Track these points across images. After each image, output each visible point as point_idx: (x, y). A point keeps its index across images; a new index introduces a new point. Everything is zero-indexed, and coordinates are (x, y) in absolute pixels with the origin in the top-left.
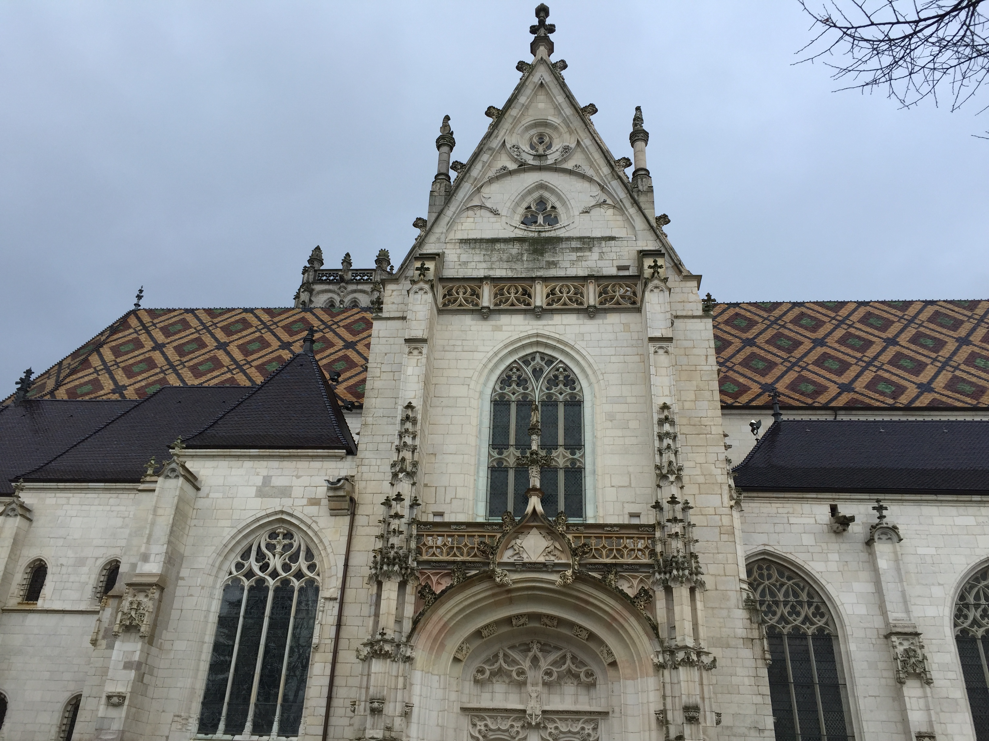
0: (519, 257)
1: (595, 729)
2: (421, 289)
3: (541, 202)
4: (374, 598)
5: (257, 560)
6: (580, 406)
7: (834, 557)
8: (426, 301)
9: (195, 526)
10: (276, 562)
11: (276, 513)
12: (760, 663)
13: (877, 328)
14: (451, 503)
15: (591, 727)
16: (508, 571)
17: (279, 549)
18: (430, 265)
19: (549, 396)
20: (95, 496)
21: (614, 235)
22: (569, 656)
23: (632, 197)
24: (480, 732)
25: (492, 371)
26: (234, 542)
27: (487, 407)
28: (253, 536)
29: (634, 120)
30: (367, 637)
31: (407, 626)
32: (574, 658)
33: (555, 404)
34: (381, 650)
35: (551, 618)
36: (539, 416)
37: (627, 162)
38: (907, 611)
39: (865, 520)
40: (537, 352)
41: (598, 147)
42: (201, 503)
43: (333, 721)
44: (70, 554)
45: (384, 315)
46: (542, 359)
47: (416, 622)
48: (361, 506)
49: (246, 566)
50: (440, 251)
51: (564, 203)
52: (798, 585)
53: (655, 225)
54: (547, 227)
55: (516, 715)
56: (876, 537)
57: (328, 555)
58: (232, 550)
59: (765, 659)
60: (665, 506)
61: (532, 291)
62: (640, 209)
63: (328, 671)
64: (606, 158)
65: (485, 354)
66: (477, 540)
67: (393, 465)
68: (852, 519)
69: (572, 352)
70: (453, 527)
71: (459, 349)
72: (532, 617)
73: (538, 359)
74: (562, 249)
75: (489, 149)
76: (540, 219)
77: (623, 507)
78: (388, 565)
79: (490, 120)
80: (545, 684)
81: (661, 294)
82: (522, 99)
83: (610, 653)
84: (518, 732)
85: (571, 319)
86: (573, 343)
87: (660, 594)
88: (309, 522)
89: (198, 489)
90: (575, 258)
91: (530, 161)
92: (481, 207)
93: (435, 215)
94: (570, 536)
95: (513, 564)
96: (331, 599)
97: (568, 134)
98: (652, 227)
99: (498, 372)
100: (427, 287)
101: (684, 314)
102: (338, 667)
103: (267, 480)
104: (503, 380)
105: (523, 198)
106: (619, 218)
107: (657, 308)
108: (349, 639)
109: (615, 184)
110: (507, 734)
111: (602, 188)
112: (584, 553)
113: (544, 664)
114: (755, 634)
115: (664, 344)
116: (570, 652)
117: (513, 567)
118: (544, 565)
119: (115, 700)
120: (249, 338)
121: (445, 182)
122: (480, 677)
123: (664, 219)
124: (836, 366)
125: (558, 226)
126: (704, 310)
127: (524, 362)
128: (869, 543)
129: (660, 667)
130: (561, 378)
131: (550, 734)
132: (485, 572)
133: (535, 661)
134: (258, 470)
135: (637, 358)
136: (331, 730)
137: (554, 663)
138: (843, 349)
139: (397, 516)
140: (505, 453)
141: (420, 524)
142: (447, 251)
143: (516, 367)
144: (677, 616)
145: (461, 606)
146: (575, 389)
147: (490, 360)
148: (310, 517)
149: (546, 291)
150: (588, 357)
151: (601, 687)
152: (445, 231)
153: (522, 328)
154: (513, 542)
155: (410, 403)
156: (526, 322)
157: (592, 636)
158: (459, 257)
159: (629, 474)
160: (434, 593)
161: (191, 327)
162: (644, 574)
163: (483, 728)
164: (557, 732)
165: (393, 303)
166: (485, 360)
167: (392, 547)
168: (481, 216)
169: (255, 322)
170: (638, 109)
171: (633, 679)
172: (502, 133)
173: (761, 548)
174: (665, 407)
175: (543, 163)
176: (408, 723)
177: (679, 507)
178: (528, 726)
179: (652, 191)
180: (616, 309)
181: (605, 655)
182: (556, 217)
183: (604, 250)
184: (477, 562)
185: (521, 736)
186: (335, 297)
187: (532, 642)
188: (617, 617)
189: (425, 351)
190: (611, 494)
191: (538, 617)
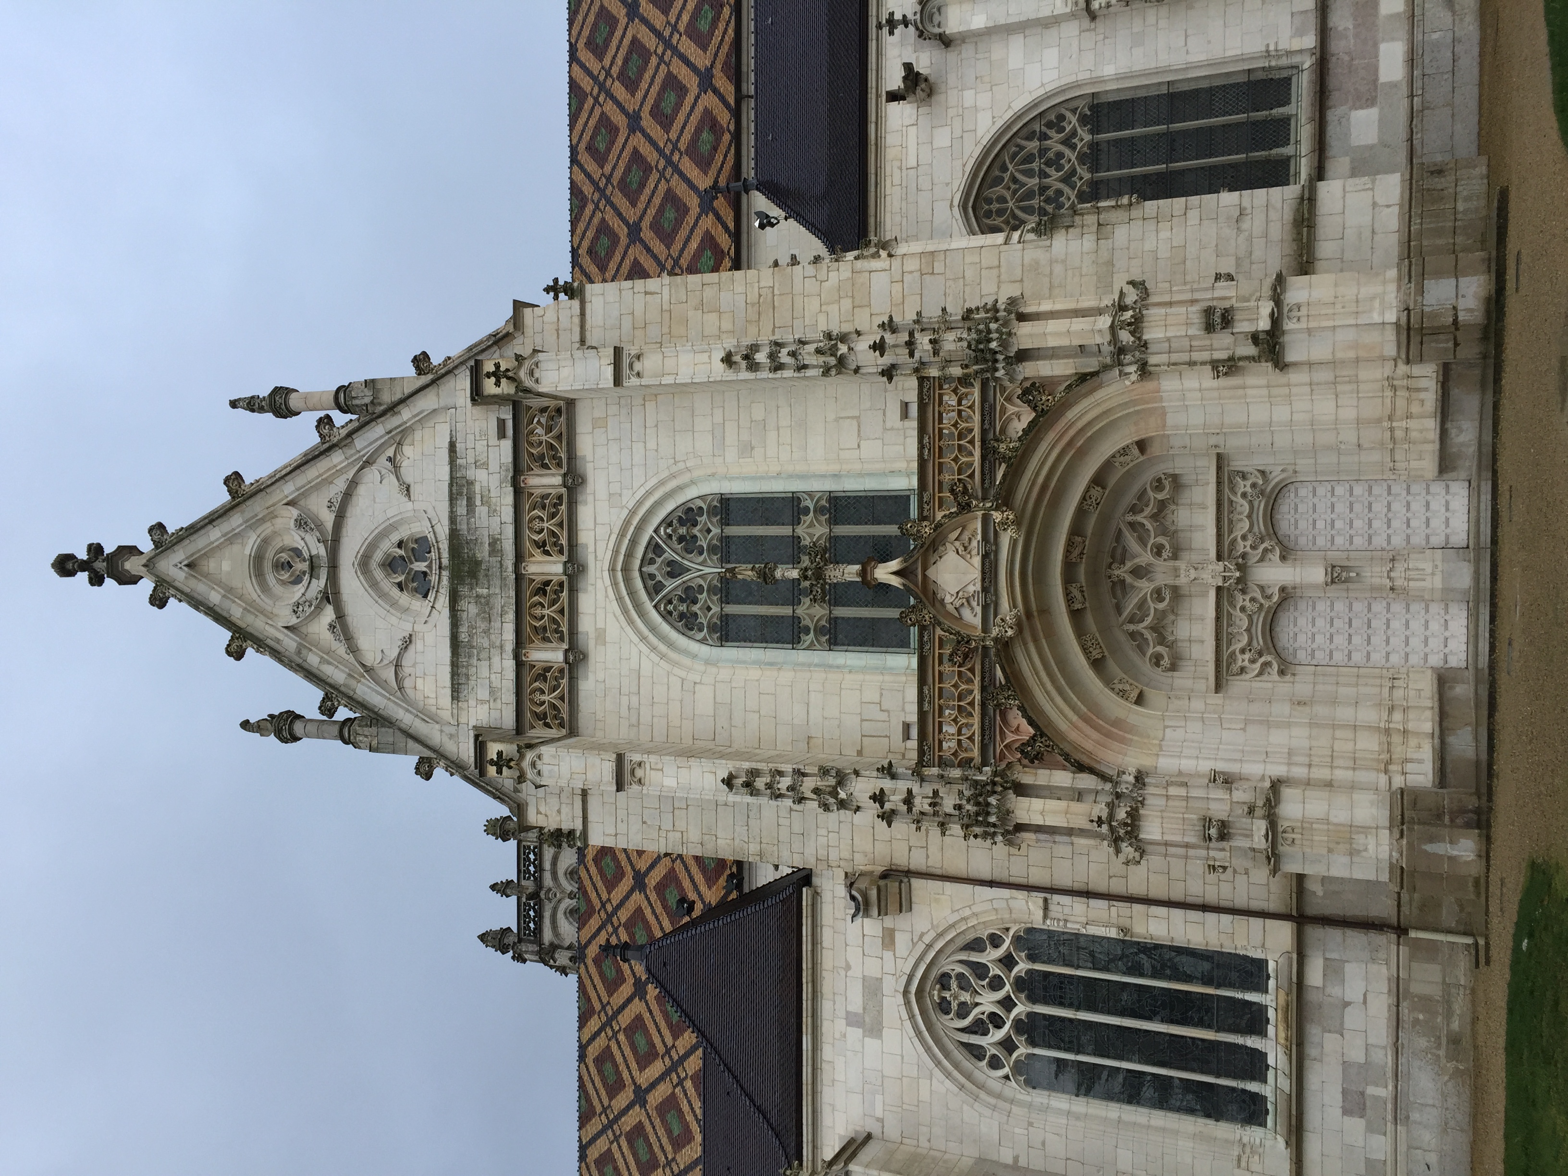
0: (483, 600)
1: (1244, 477)
2: (533, 765)
3: (391, 565)
4: (1042, 837)
5: (985, 1033)
6: (728, 499)
7: (969, 97)
8: (554, 757)
10: (988, 1002)
11: (907, 1003)
12: (1136, 213)
13: (612, 33)
14: (888, 711)
15: (1242, 483)
16: (995, 616)
17: (965, 997)
18: (493, 750)
19: (712, 549)
21: (446, 444)
22: (1130, 518)
23: (383, 414)
24: (1253, 661)
25: (671, 645)
26: (956, 1073)
27: (730, 653)
28: (946, 1040)
29: (253, 411)
30: (1106, 848)
31: (1087, 781)
32: (1134, 509)
33: (726, 540)
34: (1126, 824)
35: (1070, 545)
36: (744, 566)
37: (325, 422)
39: (910, 49)
40: (640, 570)
41: (298, 471)
42: (892, 1132)
43: (1241, 902)
45: (578, 826)
46: (652, 562)
47: (1081, 767)
48: (894, 861)
49: (994, 1051)
50: (472, 734)
51: (393, 527)
52: (1015, 155)
53: (430, 377)
54: (433, 555)
55: (1226, 603)
56: (937, 30)
57: (975, 915)
58: (969, 1077)
59: (1131, 204)
60: (887, 360)
61: (538, 579)
62: (403, 401)
63: (1162, 911)
64: (315, 457)
65: (643, 658)
66: (947, 668)
67: (826, 807)
68: (908, 67)
69: (641, 513)
70: (926, 707)
71: (634, 699)
72: (1069, 578)
73: (651, 569)
74: (469, 530)
75: (299, 652)
76: (420, 566)
77: (892, 429)
78: (988, 814)
79: (250, 652)
80: (1175, 557)
81: (542, 365)
82: (215, 598)
83: (1124, 451)
84: (1253, 600)
85: (585, 514)
86: (625, 512)
87: (1030, 370)
88: (921, 947)
89: (869, 1137)
90: (485, 509)
91: (319, 584)
92: (398, 665)
93: (411, 743)
94: (939, 515)
95: (985, 608)
96: (1046, 908)
97: (274, 521)
98: (433, 382)
99: (673, 635)
100: (530, 756)
101: (577, 329)
102: (1154, 894)
103: (853, 1020)
104: (686, 626)
105: (383, 595)
106: (418, 435)
107: (566, 372)
108: (1110, 877)
109: (364, 442)
110: (1255, 618)
111: (368, 463)
112: (965, 491)
113: (1145, 558)
114: (1091, 219)
115: (626, 362)
116: (1124, 515)
117: (989, 607)
118: (985, 557)
120: (628, 1051)
121: (355, 726)
122: (1166, 662)
123: (421, 361)
124: (671, 97)
125: (431, 537)
126: (572, 298)
127: (657, 593)
128: (946, 41)
129: (1144, 371)
130: (682, 531)
131: (1253, 547)
132: (997, 654)
133: (1139, 572)
134: (837, 1035)
135: (650, 406)
136: (1255, 905)
137: (1143, 541)
138: (644, 85)
139: (908, 801)
140: (807, 622)
141: (921, 763)
142: (472, 723)
143: (665, 606)
144: (1064, 342)
145: (1054, 693)
146: (701, 508)
147: (654, 649)
148: (914, 944)
149: (539, 556)
150: (648, 486)
151: (1179, 466)
152: (437, 726)
153: (601, 595)
154: (950, 608)
155: (723, 781)
156: (590, 588)
157: (1098, 480)
158: (483, 702)
159: (838, 419)
160: (1033, 738)
162: (998, 395)
163: (1247, 656)
164: (1250, 537)
165: (559, 811)
166: (653, 656)
167: (958, 807)
168: (414, 666)
169: (601, 1042)
170: (234, 404)
171: (1164, 414)
172: (271, 632)
173: (956, 210)
174: (728, 360)
175: (324, 561)
176: (1241, 778)
177: (890, 339)
178: (1242, 583)
179: (373, 381)
180: (569, 437)
181: (1128, 458)
182: (417, 541)
183: (471, 460)
184: (982, 668)
185: (1258, 595)
186: (563, 906)
187: (1110, 577)
188: (1066, 438)
189: (637, 757)
190: (870, 449)
191: (1070, 568)
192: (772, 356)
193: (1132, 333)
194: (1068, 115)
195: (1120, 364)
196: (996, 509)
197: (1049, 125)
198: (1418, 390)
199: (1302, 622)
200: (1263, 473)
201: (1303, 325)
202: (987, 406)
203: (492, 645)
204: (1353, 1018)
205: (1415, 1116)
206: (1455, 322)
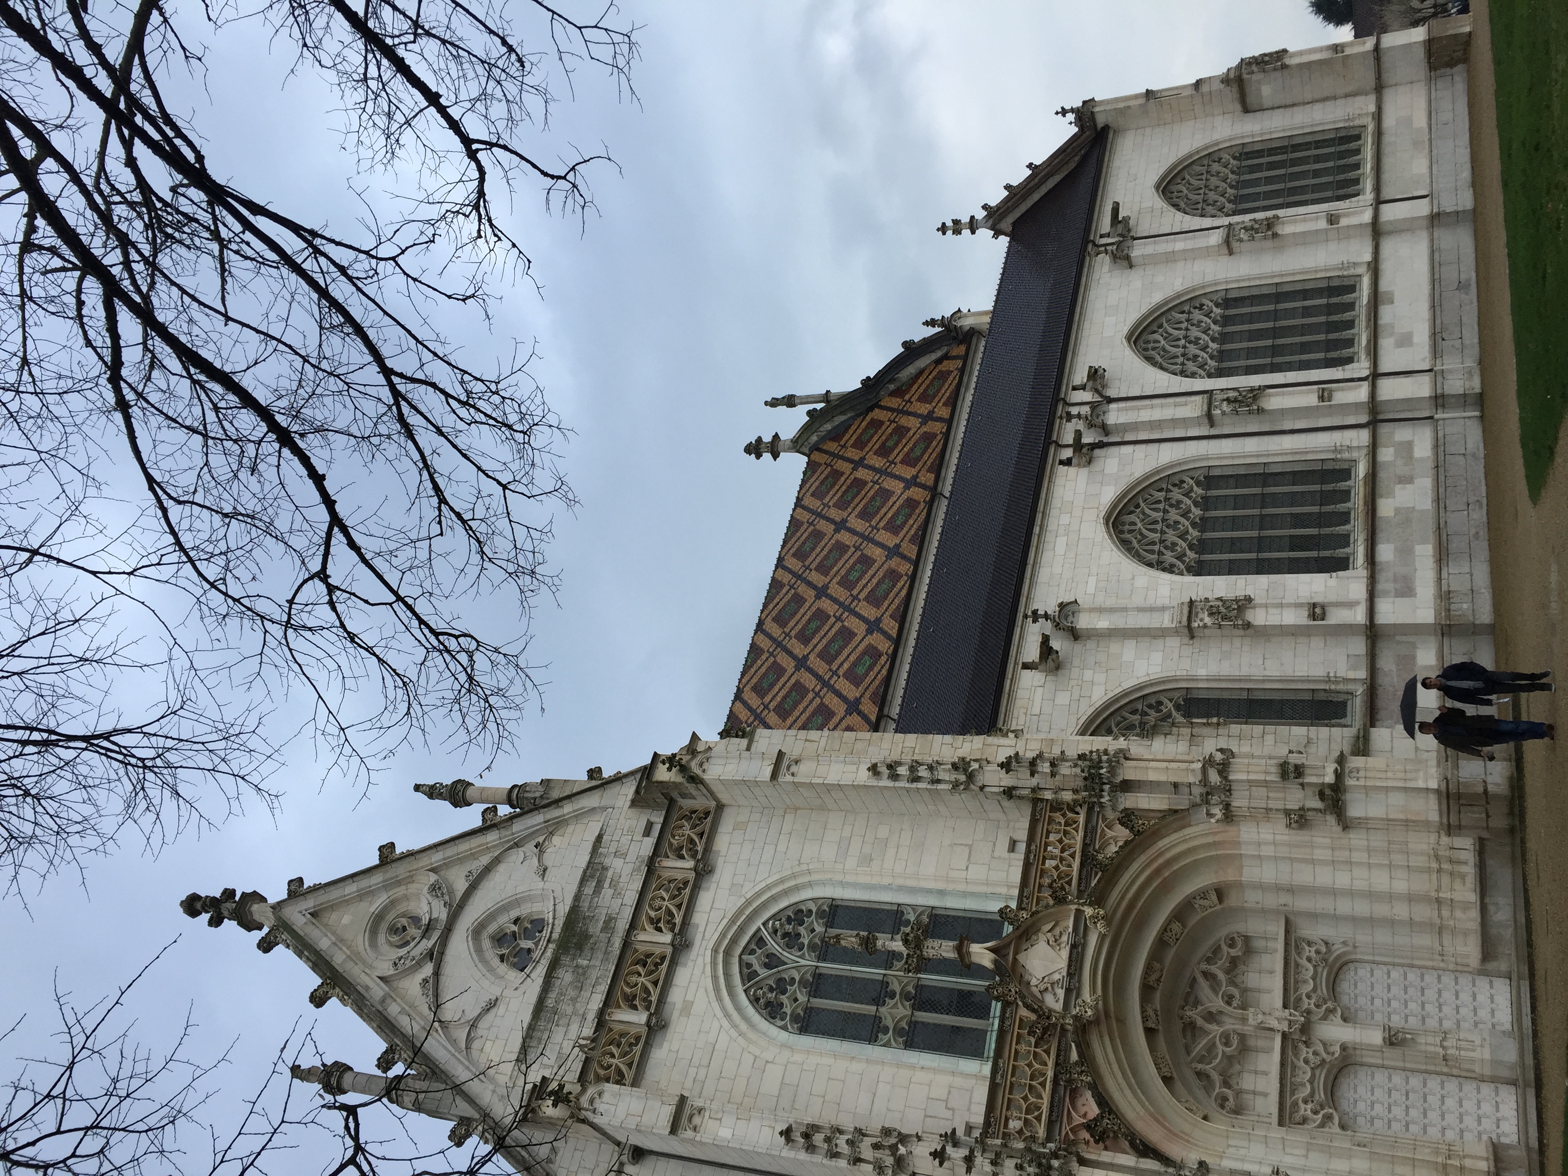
0: (580, 971)
1: (1309, 944)
2: (592, 1101)
3: (499, 939)
6: (837, 906)
7: (1088, 674)
8: (616, 1091)
12: (1221, 731)
13: (777, 680)
14: (953, 1110)
15: (1307, 948)
16: (1077, 998)
18: (554, 1084)
19: (812, 947)
21: (593, 839)
22: (1204, 966)
23: (544, 807)
24: (1316, 1112)
25: (752, 1025)
27: (808, 1041)
29: (430, 796)
32: (1209, 961)
35: (1148, 969)
36: (850, 932)
37: (491, 811)
38: (1163, 609)
39: (1048, 632)
40: (740, 957)
41: (452, 843)
46: (752, 952)
47: (1147, 1154)
51: (517, 902)
52: (1119, 723)
53: (598, 783)
54: (546, 933)
55: (1290, 1053)
56: (1070, 625)
59: (1218, 724)
60: (1009, 781)
61: (644, 948)
62: (569, 797)
64: (476, 833)
65: (723, 1033)
66: (1023, 1047)
67: (881, 1170)
69: (755, 905)
70: (998, 1082)
71: (702, 1073)
72: (1145, 997)
73: (752, 959)
74: (590, 907)
75: (383, 1001)
76: (526, 944)
77: (1000, 858)
79: (333, 1000)
80: (1244, 1007)
81: (711, 761)
82: (324, 943)
83: (1203, 894)
84: (1315, 1053)
85: (704, 900)
86: (742, 901)
87: (1129, 801)
90: (611, 891)
91: (427, 944)
92: (474, 1025)
93: (457, 1104)
94: (1036, 907)
95: (1068, 991)
97: (410, 886)
98: (602, 785)
99: (756, 1018)
100: (592, 1090)
104: (770, 1014)
105: (484, 961)
106: (570, 829)
107: (730, 767)
109: (518, 827)
110: (1317, 1072)
111: (517, 845)
112: (1063, 888)
113: (1217, 1003)
114: (1186, 731)
115: (785, 763)
116: (1199, 963)
117: (1072, 991)
118: (1074, 947)
122: (1231, 1103)
123: (594, 773)
125: (549, 916)
126: (743, 737)
127: (750, 980)
128: (1075, 634)
130: (789, 928)
131: (1318, 1006)
132: (1075, 1032)
133: (1211, 1017)
135: (789, 817)
137: (1215, 990)
139: (969, 1158)
140: (889, 1023)
141: (985, 1135)
142: (532, 1080)
143: (755, 991)
144: (1163, 778)
145: (1123, 1087)
146: (810, 911)
147: (735, 1026)
149: (649, 928)
150: (769, 881)
151: (1253, 927)
152: (491, 1087)
153: (697, 972)
154: (1035, 990)
155: (781, 1133)
156: (690, 964)
157: (1180, 915)
159: (952, 847)
160: (1101, 1117)
162: (1101, 822)
163: (1309, 1106)
164: (1314, 996)
166: (734, 1033)
168: (489, 1029)
170: (417, 788)
171: (1241, 862)
172: (364, 979)
174: (874, 769)
175: (441, 926)
177: (1015, 763)
178: (1306, 1029)
179: (548, 781)
180: (710, 837)
181: (1205, 903)
182: (532, 922)
183: (612, 850)
184: (1059, 1046)
185: (1320, 1048)
187: (1182, 1018)
188: (1155, 865)
189: (699, 1103)
190: (977, 872)
191: (1147, 990)
192: (913, 769)
193: (1220, 773)
194: (1166, 701)
195: (1208, 802)
196: (1090, 905)
197: (1150, 706)
198: (1459, 862)
199: (1361, 1090)
200: (1326, 943)
201: (1362, 782)
202: (1090, 826)
203: (575, 1013)
206: (1486, 791)
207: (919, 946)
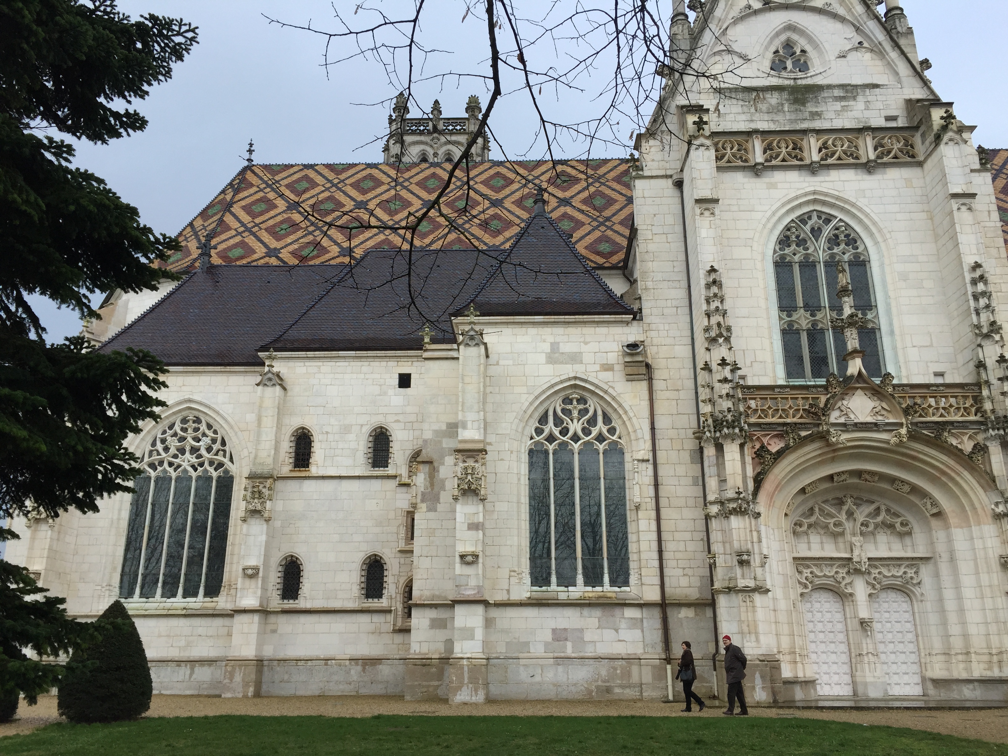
0: (780, 108)
1: (916, 573)
2: (702, 145)
3: (788, 45)
4: (714, 459)
5: (556, 425)
6: (865, 265)
9: (491, 393)
10: (575, 427)
11: (569, 379)
14: (751, 366)
15: (913, 571)
16: (841, 430)
17: (575, 414)
20: (346, 364)
21: (875, 82)
23: (893, 39)
24: (806, 579)
25: (772, 231)
26: (532, 408)
27: (770, 269)
28: (548, 402)
32: (888, 511)
34: (740, 508)
35: (873, 473)
36: (849, 278)
40: (814, 210)
42: (492, 370)
43: (666, 571)
44: (333, 421)
45: (646, 173)
46: (819, 217)
47: (757, 481)
48: (656, 371)
49: (546, 430)
50: (694, 102)
51: (816, 46)
53: (919, 70)
54: (800, 75)
55: (839, 563)
57: (630, 419)
58: (531, 416)
61: (805, 145)
62: (903, 53)
63: (654, 527)
65: (762, 214)
66: (801, 402)
67: (706, 330)
69: (853, 210)
70: (777, 390)
71: (735, 208)
72: (853, 473)
73: (815, 218)
74: (824, 98)
76: (789, 64)
77: (928, 367)
78: (728, 428)
80: (862, 534)
81: (956, 147)
83: (934, 504)
84: (843, 578)
85: (848, 175)
86: (854, 200)
87: (995, 449)
88: (605, 387)
89: (487, 357)
90: (839, 108)
92: (730, 52)
96: (644, 461)
98: (917, 73)
99: (777, 232)
100: (708, 142)
102: (664, 523)
103: (555, 347)
104: (781, 240)
105: (772, 39)
106: (879, 63)
107: (954, 161)
108: (668, 498)
109: (871, 25)
110: (832, 579)
111: (857, 29)
112: (916, 412)
113: (861, 517)
115: (967, 201)
116: (884, 505)
117: (845, 427)
118: (876, 424)
119: (469, 559)
120: (386, 196)
121: (685, 24)
122: (798, 529)
123: (926, 64)
125: (811, 72)
126: (981, 164)
127: (801, 221)
129: (1001, 516)
130: (842, 237)
131: (875, 578)
132: (819, 432)
133: (850, 514)
134: (543, 337)
135: (924, 215)
136: (667, 580)
137: (869, 515)
139: (726, 380)
140: (795, 317)
141: (742, 387)
142: (701, 102)
143: (794, 227)
145: (793, 465)
146: (857, 248)
147: (768, 220)
148: (606, 383)
149: (818, 144)
150: (872, 215)
153: (798, 185)
154: (839, 404)
155: (712, 266)
156: (802, 179)
157: (915, 490)
159: (930, 333)
160: (771, 454)
161: (318, 185)
162: (973, 431)
163: (809, 575)
164: (881, 576)
165: (653, 160)
166: (764, 221)
167: (728, 410)
168: (729, 62)
169: (384, 178)
171: (965, 527)
174: (977, 266)
176: (766, 572)
178: (857, 572)
179: (912, 32)
180: (896, 163)
181: (929, 506)
182: (805, 62)
183: (870, 98)
184: (807, 423)
185: (848, 580)
186: (428, 149)
187: (845, 496)
188: (949, 471)
189: (717, 212)
190: (913, 354)
191: (859, 474)
192: (984, 294)
196: (908, 431)
198: (1000, 667)
199: (827, 605)
200: (919, 583)
202: (968, 424)
203: (752, 114)
204: (609, 634)
205: (560, 669)
207: (851, 325)
